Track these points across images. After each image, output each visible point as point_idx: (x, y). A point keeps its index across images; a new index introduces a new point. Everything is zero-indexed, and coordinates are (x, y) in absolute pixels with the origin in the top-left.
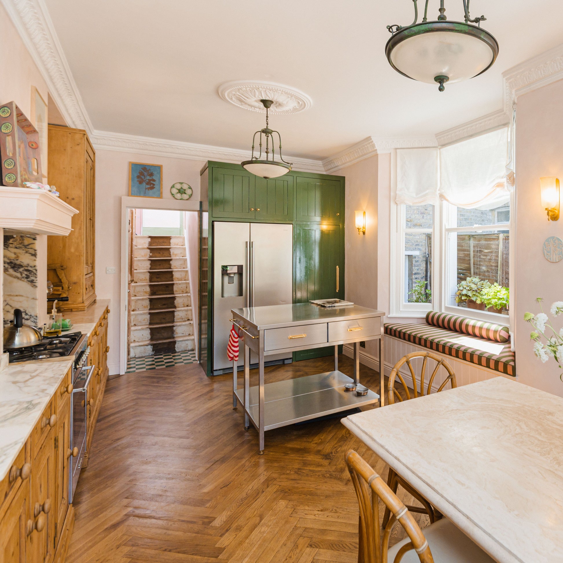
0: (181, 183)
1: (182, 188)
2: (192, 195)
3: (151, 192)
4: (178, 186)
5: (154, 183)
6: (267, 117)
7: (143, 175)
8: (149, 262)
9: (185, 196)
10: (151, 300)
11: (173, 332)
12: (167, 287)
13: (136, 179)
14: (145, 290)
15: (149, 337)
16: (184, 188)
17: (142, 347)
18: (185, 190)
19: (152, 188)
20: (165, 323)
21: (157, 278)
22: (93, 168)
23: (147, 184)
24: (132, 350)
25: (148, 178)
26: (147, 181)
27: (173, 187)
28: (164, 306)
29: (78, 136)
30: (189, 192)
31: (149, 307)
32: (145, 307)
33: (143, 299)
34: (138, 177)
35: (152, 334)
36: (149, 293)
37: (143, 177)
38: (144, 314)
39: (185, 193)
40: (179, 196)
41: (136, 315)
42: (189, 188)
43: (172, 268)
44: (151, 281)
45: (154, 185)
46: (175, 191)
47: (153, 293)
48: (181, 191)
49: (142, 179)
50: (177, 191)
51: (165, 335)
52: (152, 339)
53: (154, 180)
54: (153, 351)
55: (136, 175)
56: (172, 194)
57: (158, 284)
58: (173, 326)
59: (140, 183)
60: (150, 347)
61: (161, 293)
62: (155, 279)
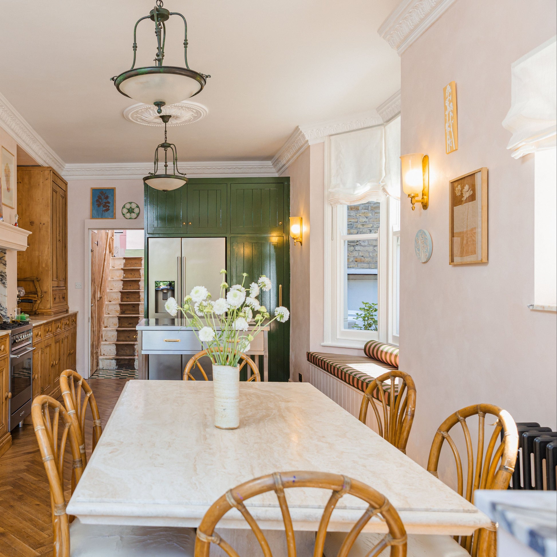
0: (130, 203)
1: (131, 207)
2: (139, 213)
3: (106, 213)
4: (128, 206)
5: (109, 205)
6: (166, 131)
7: (101, 199)
8: (122, 283)
9: (134, 215)
10: (120, 318)
11: (134, 350)
12: (134, 307)
13: (96, 203)
14: (116, 309)
15: (115, 352)
16: (133, 207)
17: (108, 361)
18: (133, 209)
19: (107, 210)
20: (130, 341)
21: (127, 298)
22: (65, 197)
23: (104, 207)
24: (100, 363)
25: (104, 201)
26: (104, 203)
27: (124, 207)
28: (130, 325)
29: (47, 172)
30: (136, 210)
31: (118, 325)
32: (115, 325)
33: (113, 317)
34: (97, 201)
35: (117, 350)
36: (119, 312)
37: (100, 201)
38: (112, 330)
39: (133, 212)
40: (128, 215)
41: (107, 331)
42: (137, 207)
43: (140, 288)
44: (122, 301)
45: (109, 207)
46: (125, 211)
47: (122, 312)
48: (131, 211)
49: (100, 202)
50: (127, 211)
51: (128, 352)
52: (117, 355)
53: (109, 203)
54: (117, 365)
55: (96, 199)
56: (123, 214)
57: (126, 304)
58: (134, 345)
59: (99, 206)
60: (114, 361)
61: (129, 312)
62: (125, 299)
